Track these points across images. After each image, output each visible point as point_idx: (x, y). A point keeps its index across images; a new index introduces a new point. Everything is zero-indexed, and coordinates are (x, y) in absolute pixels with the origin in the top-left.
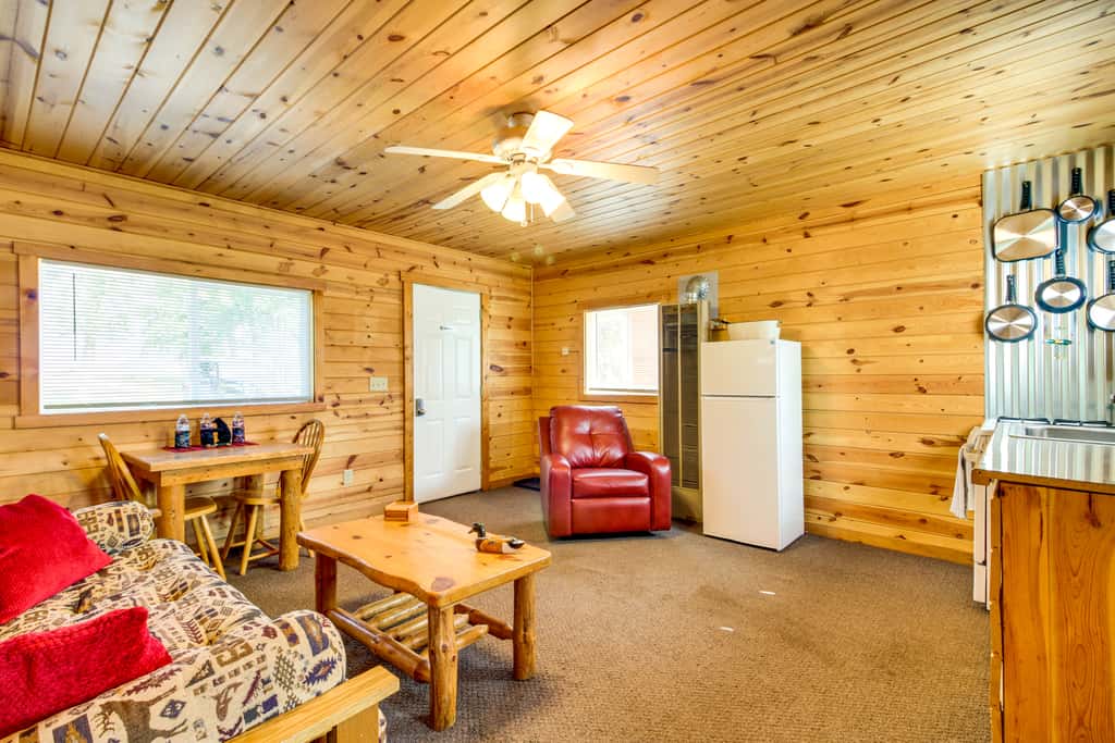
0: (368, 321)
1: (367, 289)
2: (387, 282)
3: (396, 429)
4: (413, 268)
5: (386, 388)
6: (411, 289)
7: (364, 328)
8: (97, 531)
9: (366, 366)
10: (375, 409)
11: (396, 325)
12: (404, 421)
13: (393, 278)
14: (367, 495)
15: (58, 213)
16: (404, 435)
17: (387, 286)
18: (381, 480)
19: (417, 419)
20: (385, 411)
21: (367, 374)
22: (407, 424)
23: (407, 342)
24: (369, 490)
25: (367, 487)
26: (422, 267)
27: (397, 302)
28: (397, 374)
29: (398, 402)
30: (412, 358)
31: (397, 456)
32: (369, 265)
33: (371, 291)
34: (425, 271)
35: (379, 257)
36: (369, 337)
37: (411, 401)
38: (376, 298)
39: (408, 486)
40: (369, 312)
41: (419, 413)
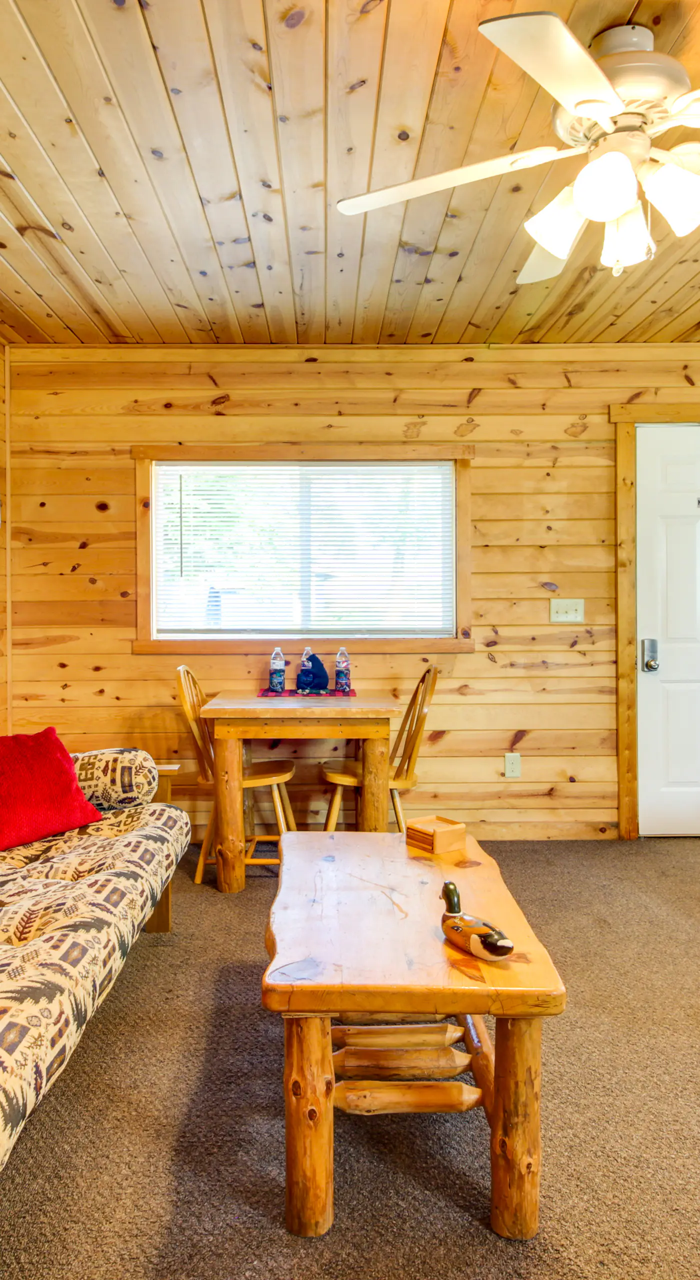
0: (548, 502)
1: (549, 445)
2: (585, 428)
3: (601, 691)
4: (638, 395)
5: (579, 618)
6: (633, 438)
7: (540, 515)
8: (91, 779)
9: (545, 578)
10: (558, 655)
11: (601, 504)
12: (617, 678)
13: (597, 420)
14: (546, 802)
15: (168, 406)
16: (617, 704)
17: (584, 436)
18: (572, 780)
19: (643, 677)
20: (580, 659)
21: (544, 593)
22: (623, 684)
23: (622, 535)
24: (550, 793)
25: (546, 787)
26: (657, 390)
27: (605, 462)
28: (603, 592)
29: (605, 644)
30: (633, 562)
31: (604, 740)
32: (548, 404)
33: (554, 448)
34: (665, 396)
35: (570, 386)
36: (549, 528)
37: (631, 642)
38: (563, 461)
39: (625, 800)
40: (550, 485)
41: (649, 667)
